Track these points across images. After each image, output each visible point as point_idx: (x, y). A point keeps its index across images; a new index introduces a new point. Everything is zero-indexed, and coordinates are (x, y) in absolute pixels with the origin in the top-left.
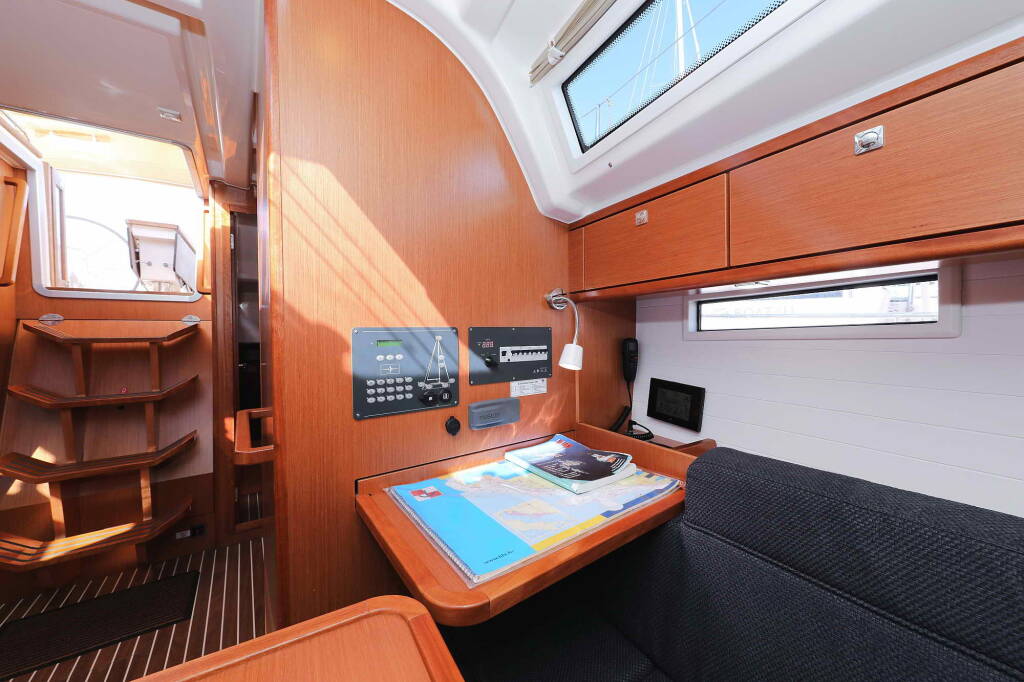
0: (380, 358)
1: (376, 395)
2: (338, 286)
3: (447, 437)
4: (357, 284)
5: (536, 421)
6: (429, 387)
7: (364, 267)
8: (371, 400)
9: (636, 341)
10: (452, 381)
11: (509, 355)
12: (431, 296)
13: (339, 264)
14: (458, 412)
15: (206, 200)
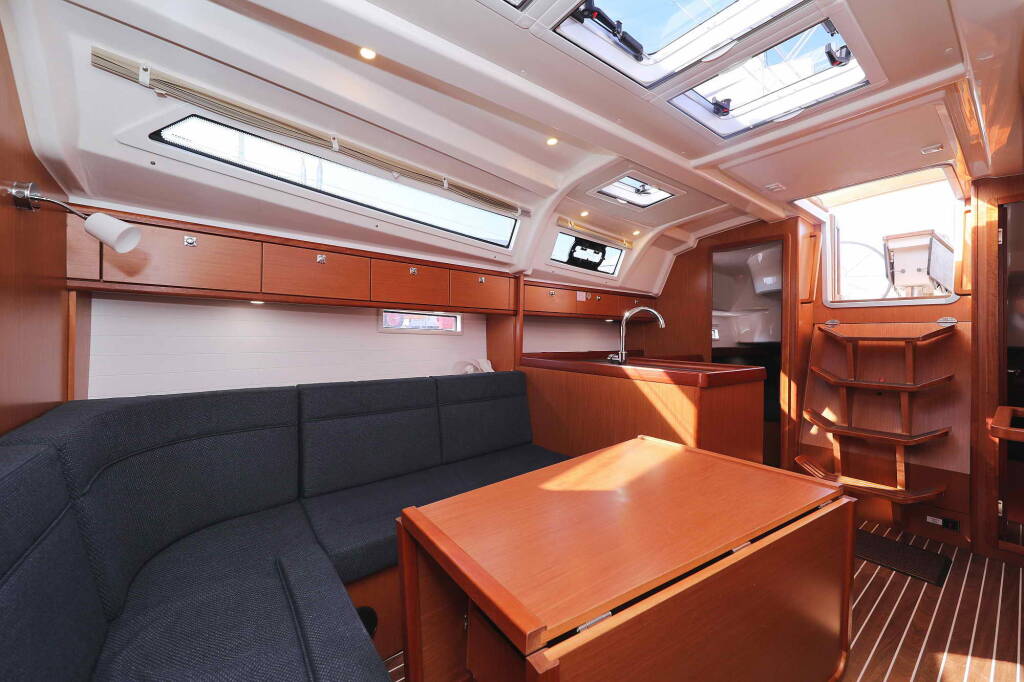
15: (968, 200)
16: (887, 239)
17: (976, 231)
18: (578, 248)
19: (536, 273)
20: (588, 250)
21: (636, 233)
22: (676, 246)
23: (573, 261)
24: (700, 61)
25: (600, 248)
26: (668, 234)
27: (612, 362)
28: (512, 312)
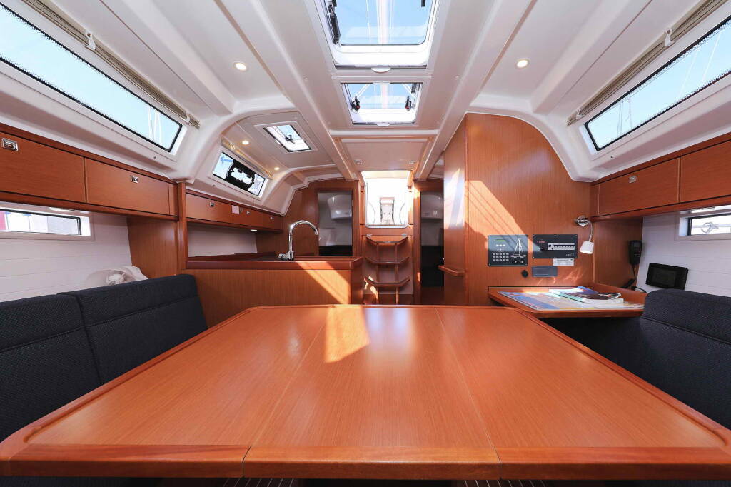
0: (497, 245)
1: (496, 259)
2: (484, 220)
3: (523, 278)
4: (491, 220)
5: (567, 278)
6: (515, 257)
7: (492, 212)
8: (494, 260)
9: (640, 242)
10: (525, 256)
11: (552, 247)
12: (516, 221)
13: (484, 212)
14: (527, 269)
15: (410, 187)
16: (381, 199)
17: (415, 200)
18: (235, 169)
19: (198, 183)
20: (243, 173)
21: (277, 169)
22: (297, 183)
23: (230, 179)
24: (369, 68)
25: (251, 174)
26: (295, 175)
27: (282, 259)
28: (172, 218)
